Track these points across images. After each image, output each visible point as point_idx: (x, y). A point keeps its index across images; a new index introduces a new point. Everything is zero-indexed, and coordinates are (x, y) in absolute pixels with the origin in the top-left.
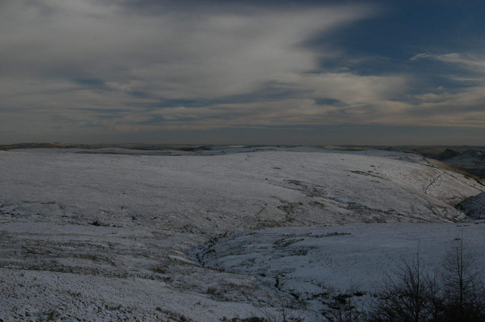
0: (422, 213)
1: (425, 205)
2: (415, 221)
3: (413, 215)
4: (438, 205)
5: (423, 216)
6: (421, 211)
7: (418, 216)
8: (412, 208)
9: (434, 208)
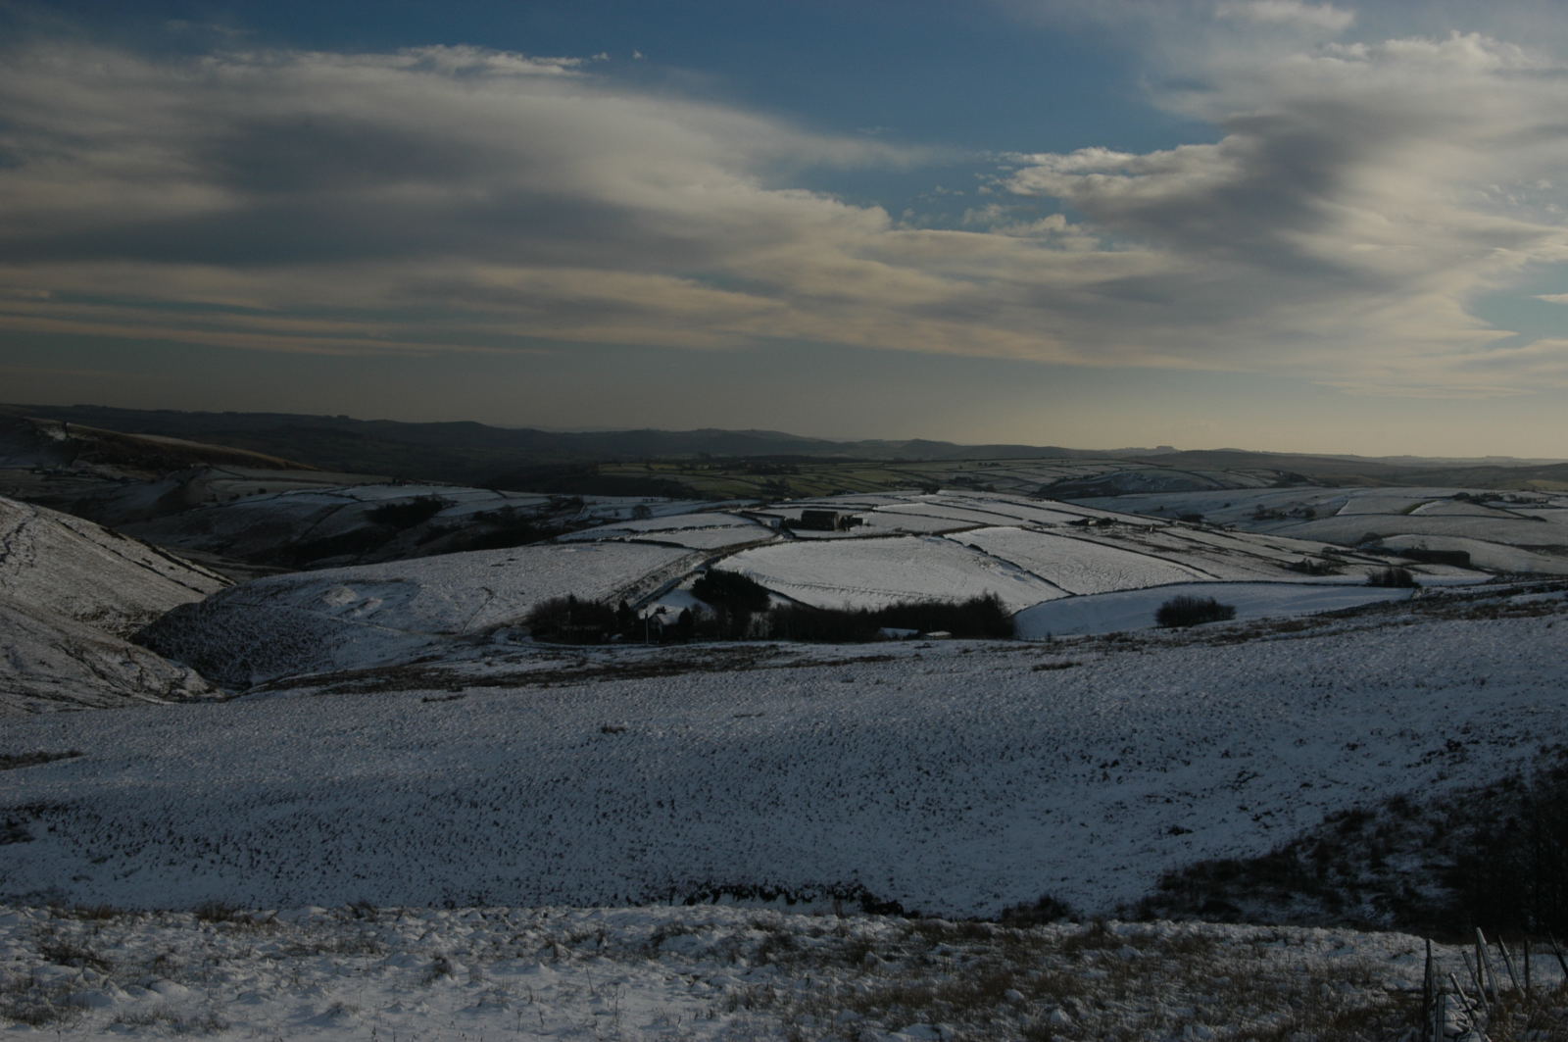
0: (58, 675)
1: (54, 645)
2: (51, 707)
3: (26, 684)
4: (102, 643)
5: (66, 688)
6: (50, 666)
7: (52, 688)
8: (11, 658)
9: (89, 652)
